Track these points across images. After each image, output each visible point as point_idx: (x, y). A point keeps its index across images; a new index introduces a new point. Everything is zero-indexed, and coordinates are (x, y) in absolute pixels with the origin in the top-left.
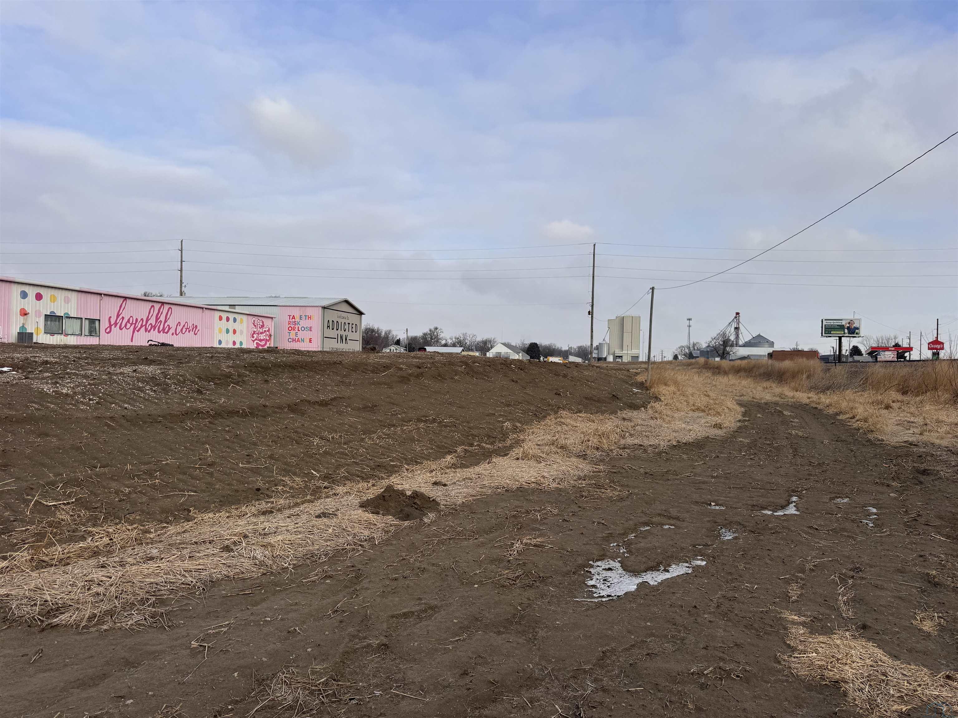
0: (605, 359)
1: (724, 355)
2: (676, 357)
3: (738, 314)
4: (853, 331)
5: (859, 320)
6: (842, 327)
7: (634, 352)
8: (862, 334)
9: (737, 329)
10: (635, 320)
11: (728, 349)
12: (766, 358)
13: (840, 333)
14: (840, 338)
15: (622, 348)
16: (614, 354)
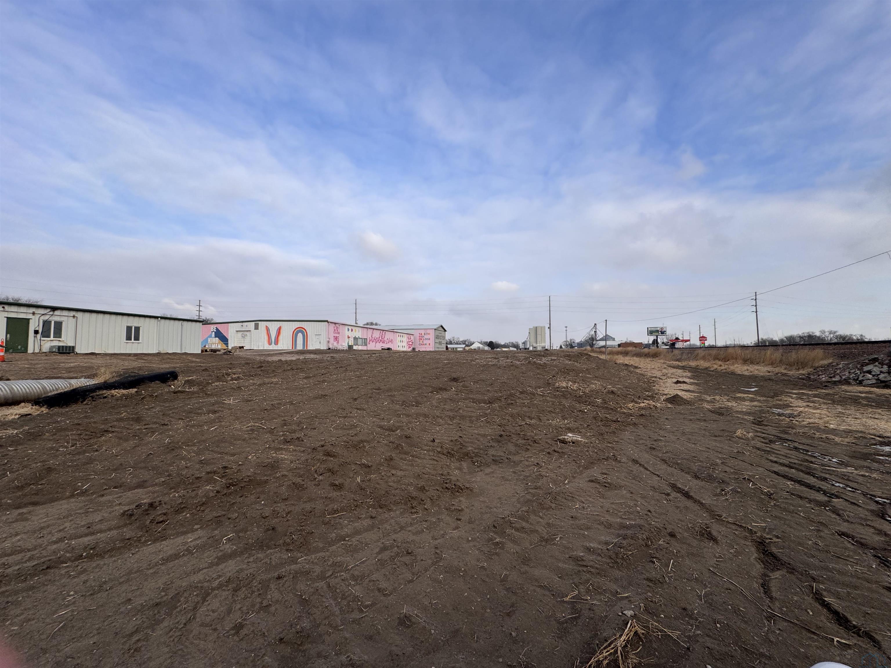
0: (528, 349)
1: (592, 345)
2: (561, 347)
3: (595, 324)
4: (663, 333)
5: (666, 327)
6: (658, 331)
7: (543, 345)
8: (667, 334)
9: (595, 332)
10: (543, 328)
11: (594, 342)
12: (617, 347)
13: (657, 334)
14: (657, 336)
15: (537, 343)
16: (533, 346)
